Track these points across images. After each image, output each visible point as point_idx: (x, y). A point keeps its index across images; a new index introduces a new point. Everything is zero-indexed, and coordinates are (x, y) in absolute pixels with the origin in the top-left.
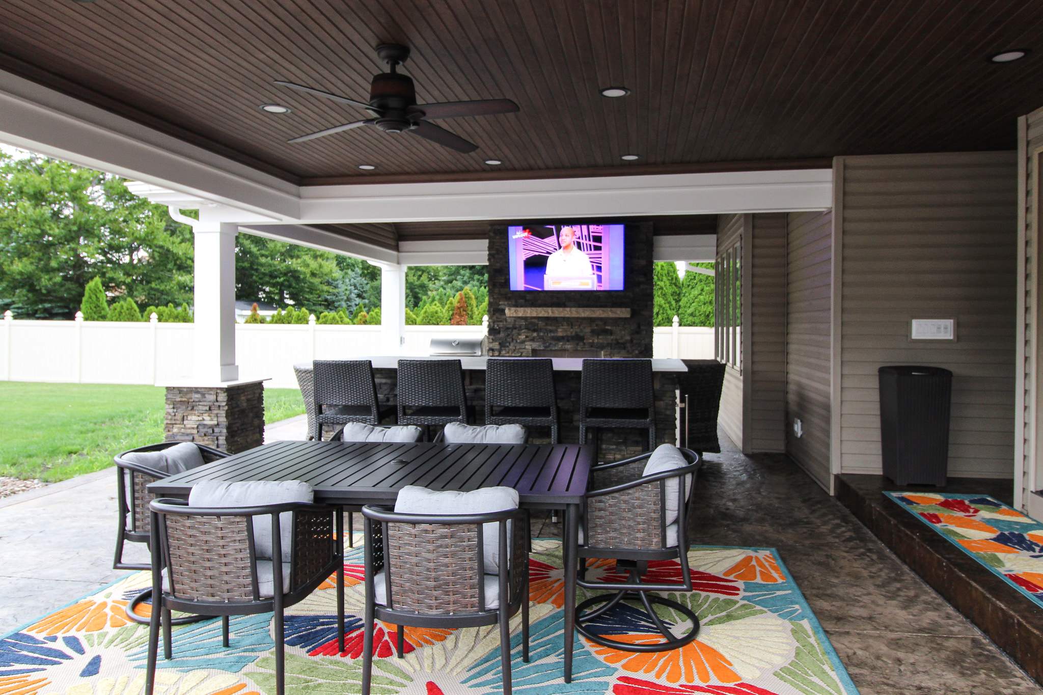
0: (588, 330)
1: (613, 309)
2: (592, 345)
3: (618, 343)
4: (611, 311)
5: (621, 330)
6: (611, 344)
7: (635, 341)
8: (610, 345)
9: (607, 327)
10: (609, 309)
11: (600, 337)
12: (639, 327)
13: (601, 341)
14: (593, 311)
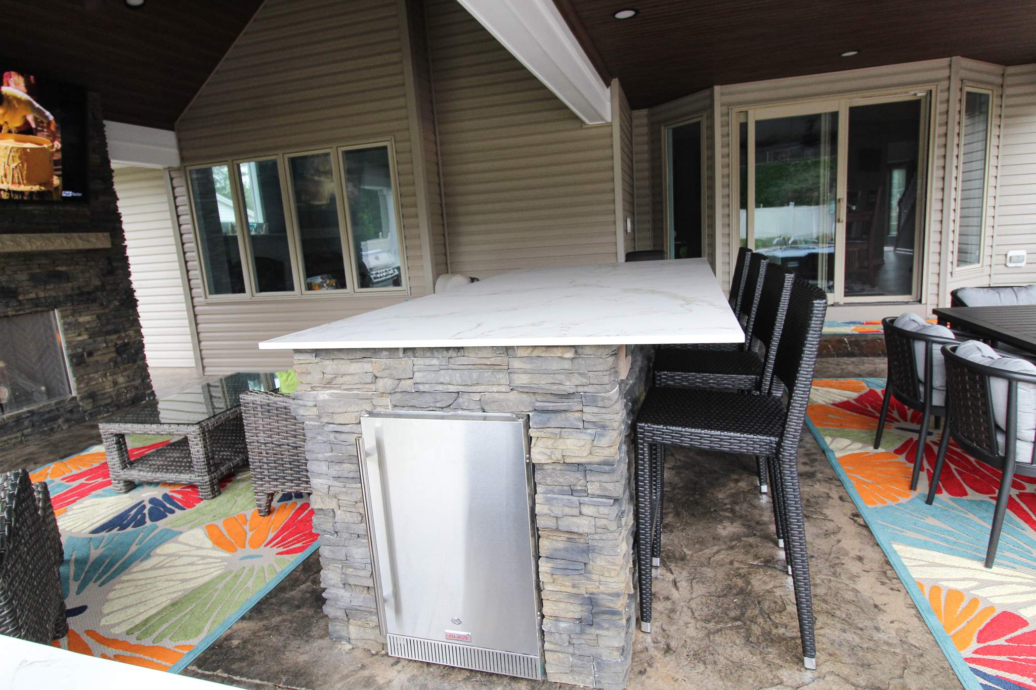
0: (23, 277)
1: (81, 234)
2: (36, 302)
3: (82, 294)
4: (80, 238)
5: (82, 272)
6: (71, 296)
7: (108, 287)
8: (69, 298)
9: (59, 268)
10: (75, 235)
11: (52, 286)
12: (110, 263)
13: (53, 294)
14: (49, 239)
